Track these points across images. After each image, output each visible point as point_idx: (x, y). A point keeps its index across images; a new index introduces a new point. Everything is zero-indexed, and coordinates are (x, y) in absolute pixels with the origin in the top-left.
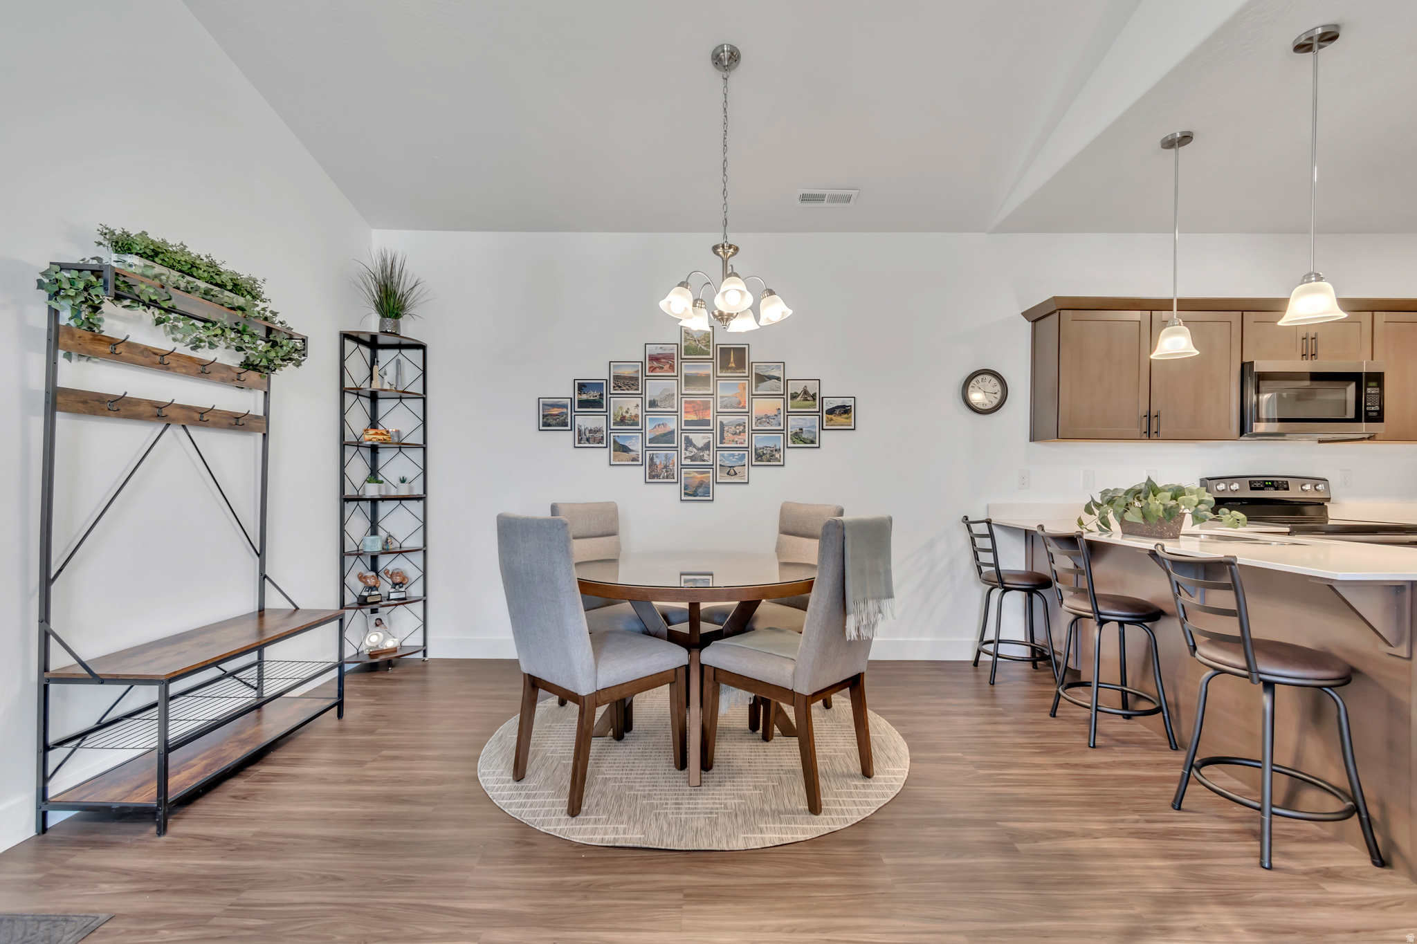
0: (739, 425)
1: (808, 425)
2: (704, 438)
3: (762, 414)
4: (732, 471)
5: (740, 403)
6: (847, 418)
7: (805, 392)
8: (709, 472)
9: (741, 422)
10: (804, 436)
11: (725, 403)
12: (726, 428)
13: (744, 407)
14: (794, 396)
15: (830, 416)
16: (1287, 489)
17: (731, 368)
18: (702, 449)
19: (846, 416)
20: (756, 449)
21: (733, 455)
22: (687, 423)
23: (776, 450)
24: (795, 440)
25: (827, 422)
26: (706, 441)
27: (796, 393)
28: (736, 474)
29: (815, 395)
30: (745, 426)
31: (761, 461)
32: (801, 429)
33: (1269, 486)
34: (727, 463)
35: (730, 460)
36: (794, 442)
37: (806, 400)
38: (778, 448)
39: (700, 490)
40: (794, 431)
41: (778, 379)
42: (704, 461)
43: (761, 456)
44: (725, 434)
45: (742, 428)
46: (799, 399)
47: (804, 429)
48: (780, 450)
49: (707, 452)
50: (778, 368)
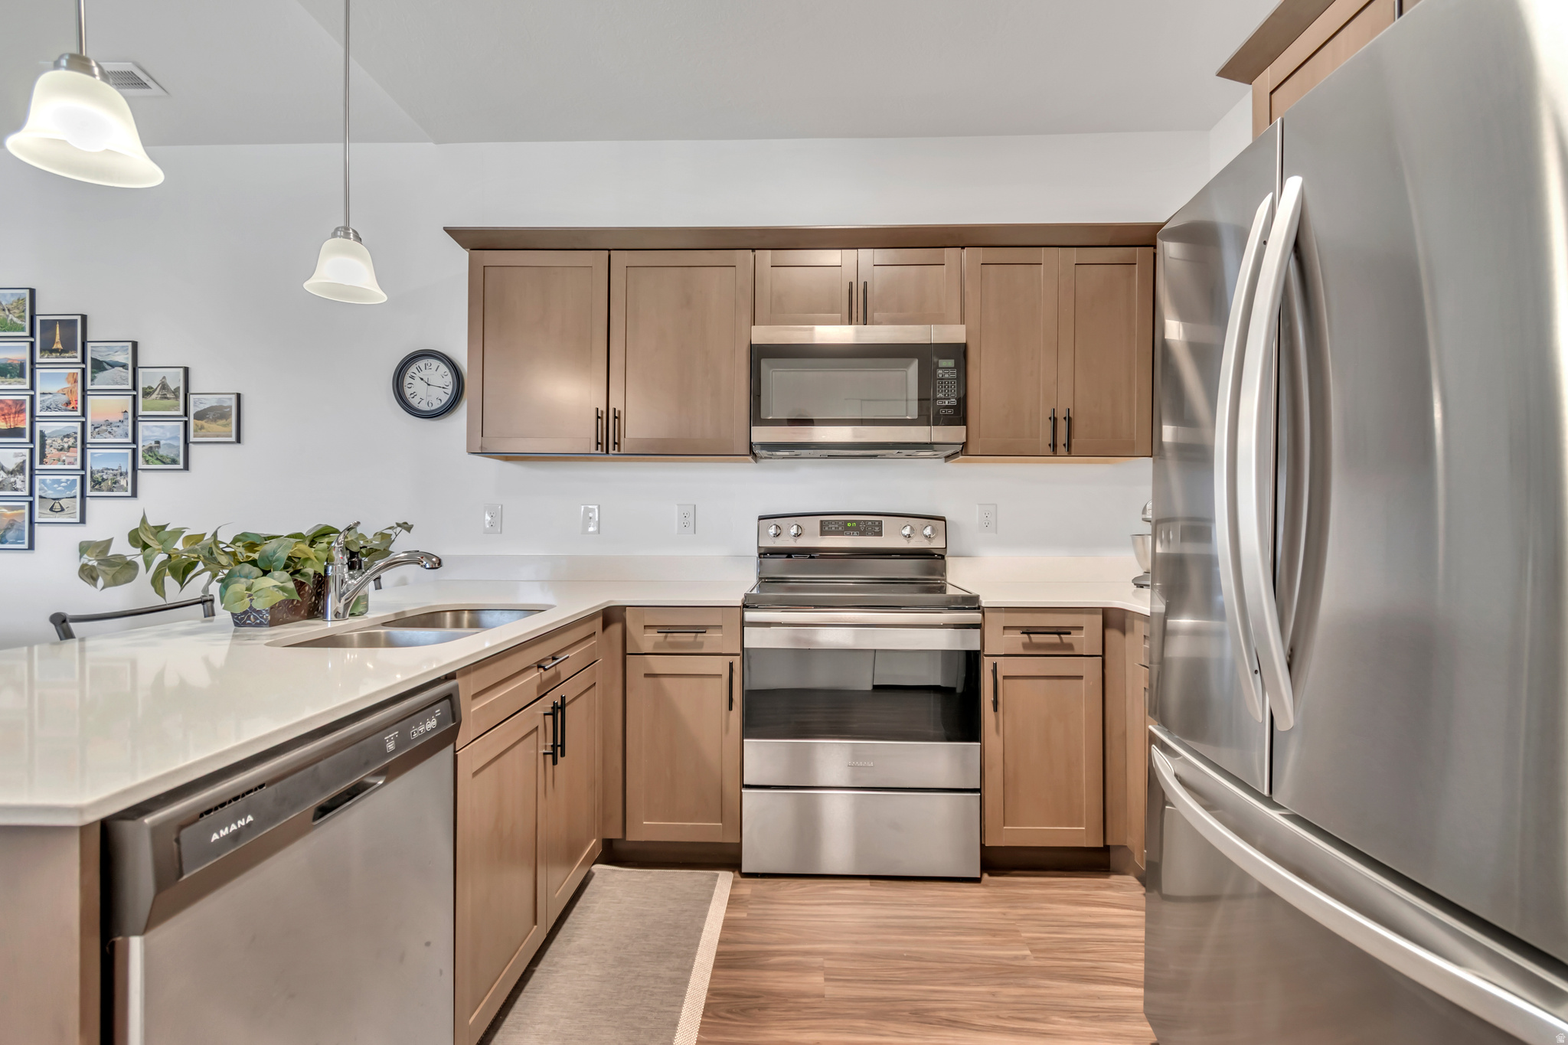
0: (68, 436)
1: (168, 435)
2: (16, 455)
3: (101, 420)
4: (57, 506)
5: (68, 404)
6: (225, 426)
7: (164, 386)
8: (22, 507)
9: (70, 431)
10: (162, 452)
11: (47, 403)
12: (49, 441)
13: (74, 409)
14: (147, 393)
15: (199, 422)
16: (880, 534)
17: (56, 351)
18: (12, 473)
19: (223, 422)
20: (92, 473)
21: (59, 482)
23: (121, 474)
24: (148, 458)
25: (195, 431)
26: (19, 460)
27: (150, 388)
28: (62, 510)
29: (178, 389)
30: (76, 438)
31: (100, 490)
32: (158, 442)
33: (852, 529)
34: (50, 494)
35: (54, 489)
36: (147, 462)
37: (164, 397)
38: (124, 470)
39: (10, 535)
40: (148, 444)
41: (124, 366)
42: (16, 490)
43: (100, 483)
44: (48, 450)
45: (72, 440)
46: (154, 396)
47: (162, 442)
48: (127, 473)
49: (21, 477)
50: (124, 349)
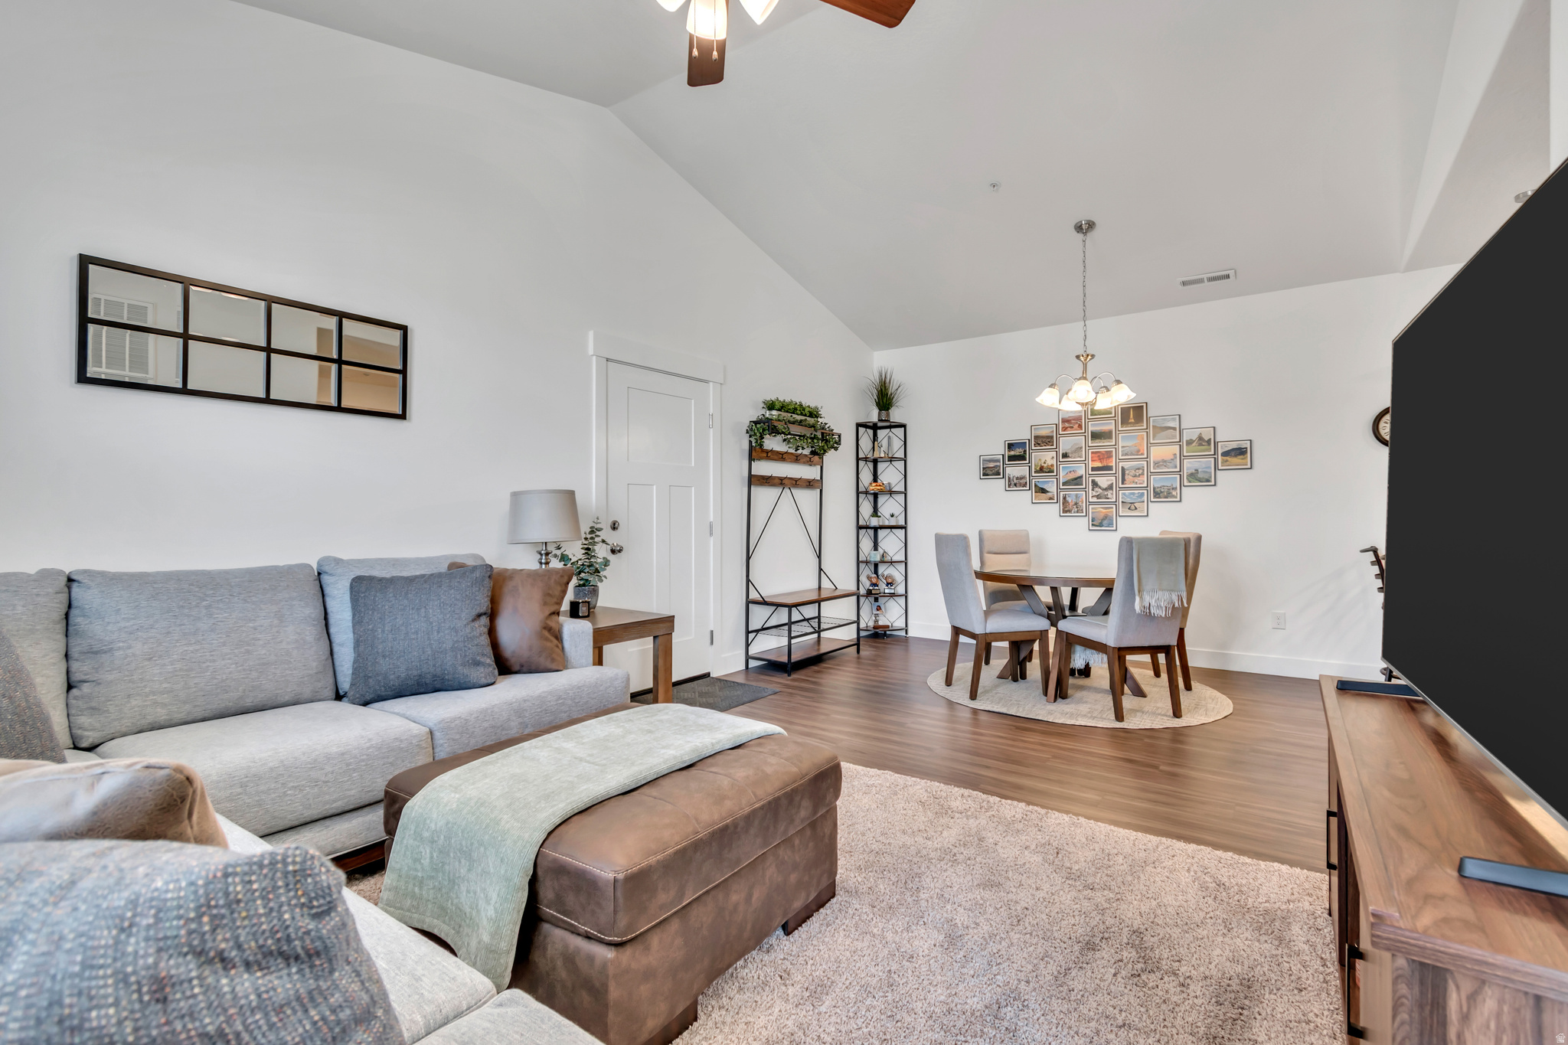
0: (1139, 469)
1: (1204, 466)
2: (1108, 480)
3: (1160, 459)
4: (1133, 507)
5: (1139, 451)
6: (1243, 459)
7: (1200, 438)
8: (1112, 508)
9: (1140, 466)
10: (1200, 475)
11: (1126, 452)
12: (1127, 472)
13: (1143, 454)
14: (1189, 442)
15: (1225, 458)
17: (1131, 423)
18: (1106, 489)
19: (1242, 457)
20: (1154, 488)
21: (1133, 494)
22: (1093, 469)
23: (1173, 489)
24: (1191, 479)
25: (1222, 463)
26: (1110, 483)
27: (1191, 440)
28: (1136, 509)
29: (1210, 440)
30: (1143, 470)
31: (1159, 497)
32: (1196, 470)
34: (1128, 500)
35: (1131, 498)
36: (1190, 482)
37: (1201, 445)
38: (1174, 486)
39: (1105, 522)
40: (1190, 471)
41: (1174, 429)
42: (1108, 498)
43: (1159, 494)
44: (1126, 477)
45: (1141, 471)
46: (1194, 444)
47: (1199, 470)
48: (1176, 488)
49: (1111, 492)
50: (1174, 419)
